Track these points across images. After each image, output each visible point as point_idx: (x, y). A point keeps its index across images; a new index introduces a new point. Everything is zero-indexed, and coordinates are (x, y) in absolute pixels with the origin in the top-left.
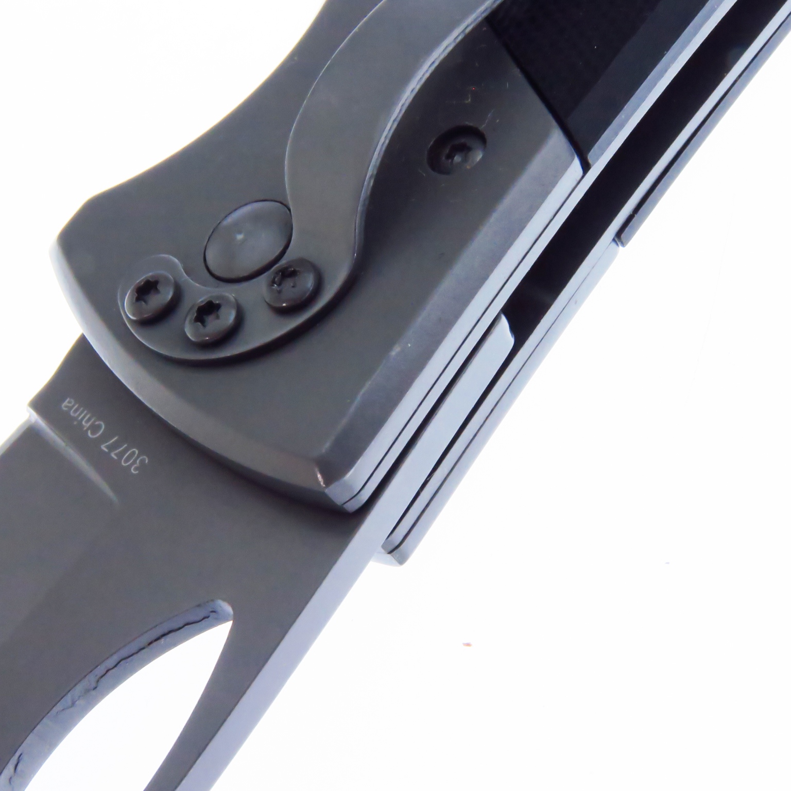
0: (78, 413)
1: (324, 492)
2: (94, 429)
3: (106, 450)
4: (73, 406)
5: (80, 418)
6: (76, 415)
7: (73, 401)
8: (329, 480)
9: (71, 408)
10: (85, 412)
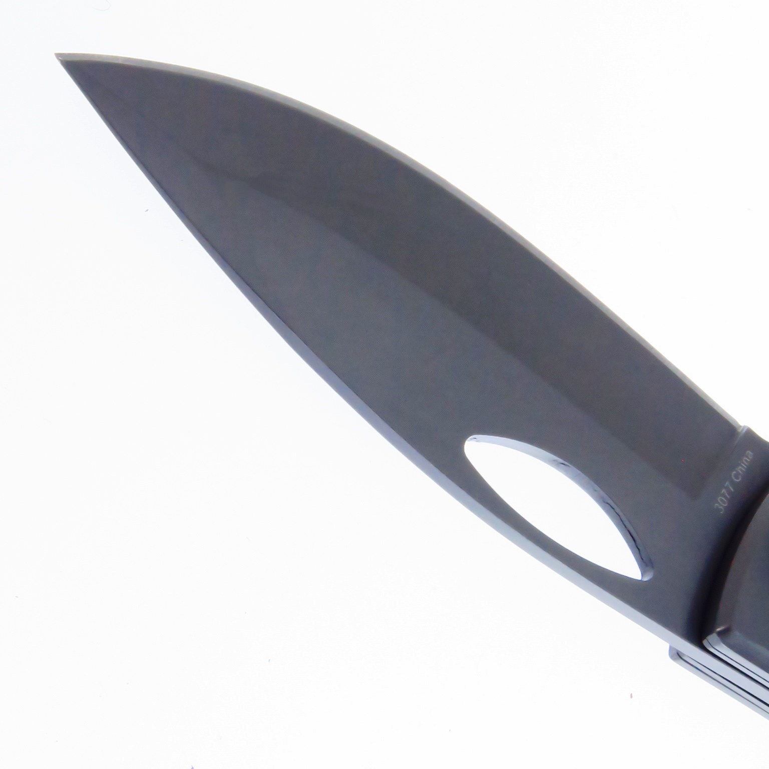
0: (745, 463)
1: (713, 633)
2: (737, 476)
3: (726, 485)
4: (749, 458)
5: (742, 464)
6: (744, 461)
7: (751, 458)
8: (720, 634)
9: (747, 457)
10: (745, 467)
